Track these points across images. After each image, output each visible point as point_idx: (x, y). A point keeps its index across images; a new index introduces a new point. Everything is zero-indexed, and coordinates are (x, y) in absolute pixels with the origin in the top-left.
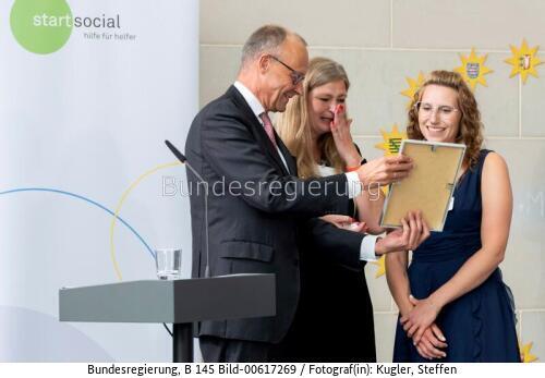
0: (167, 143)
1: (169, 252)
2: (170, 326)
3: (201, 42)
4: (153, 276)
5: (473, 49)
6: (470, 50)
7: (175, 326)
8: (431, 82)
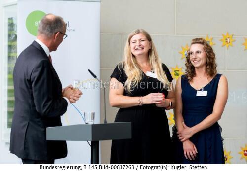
0: (89, 70)
1: (90, 114)
2: (90, 142)
3: (101, 32)
4: (84, 123)
5: (208, 35)
6: (206, 36)
7: (92, 142)
8: (192, 44)
